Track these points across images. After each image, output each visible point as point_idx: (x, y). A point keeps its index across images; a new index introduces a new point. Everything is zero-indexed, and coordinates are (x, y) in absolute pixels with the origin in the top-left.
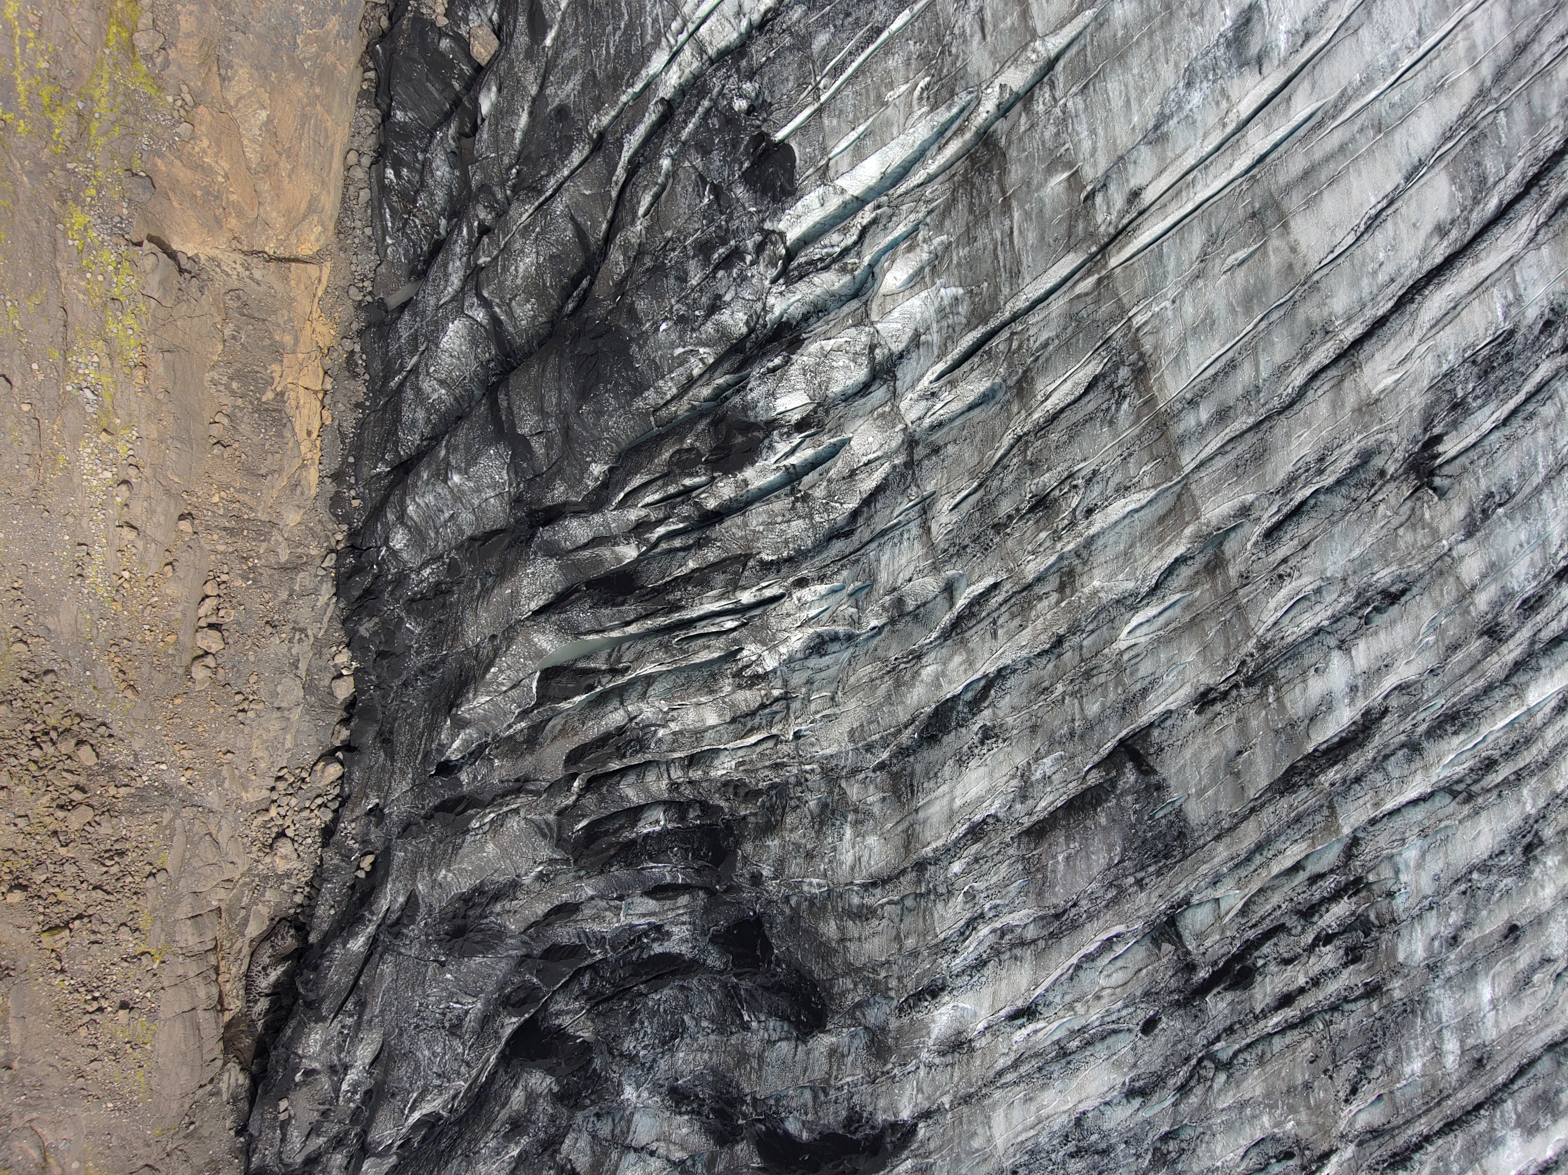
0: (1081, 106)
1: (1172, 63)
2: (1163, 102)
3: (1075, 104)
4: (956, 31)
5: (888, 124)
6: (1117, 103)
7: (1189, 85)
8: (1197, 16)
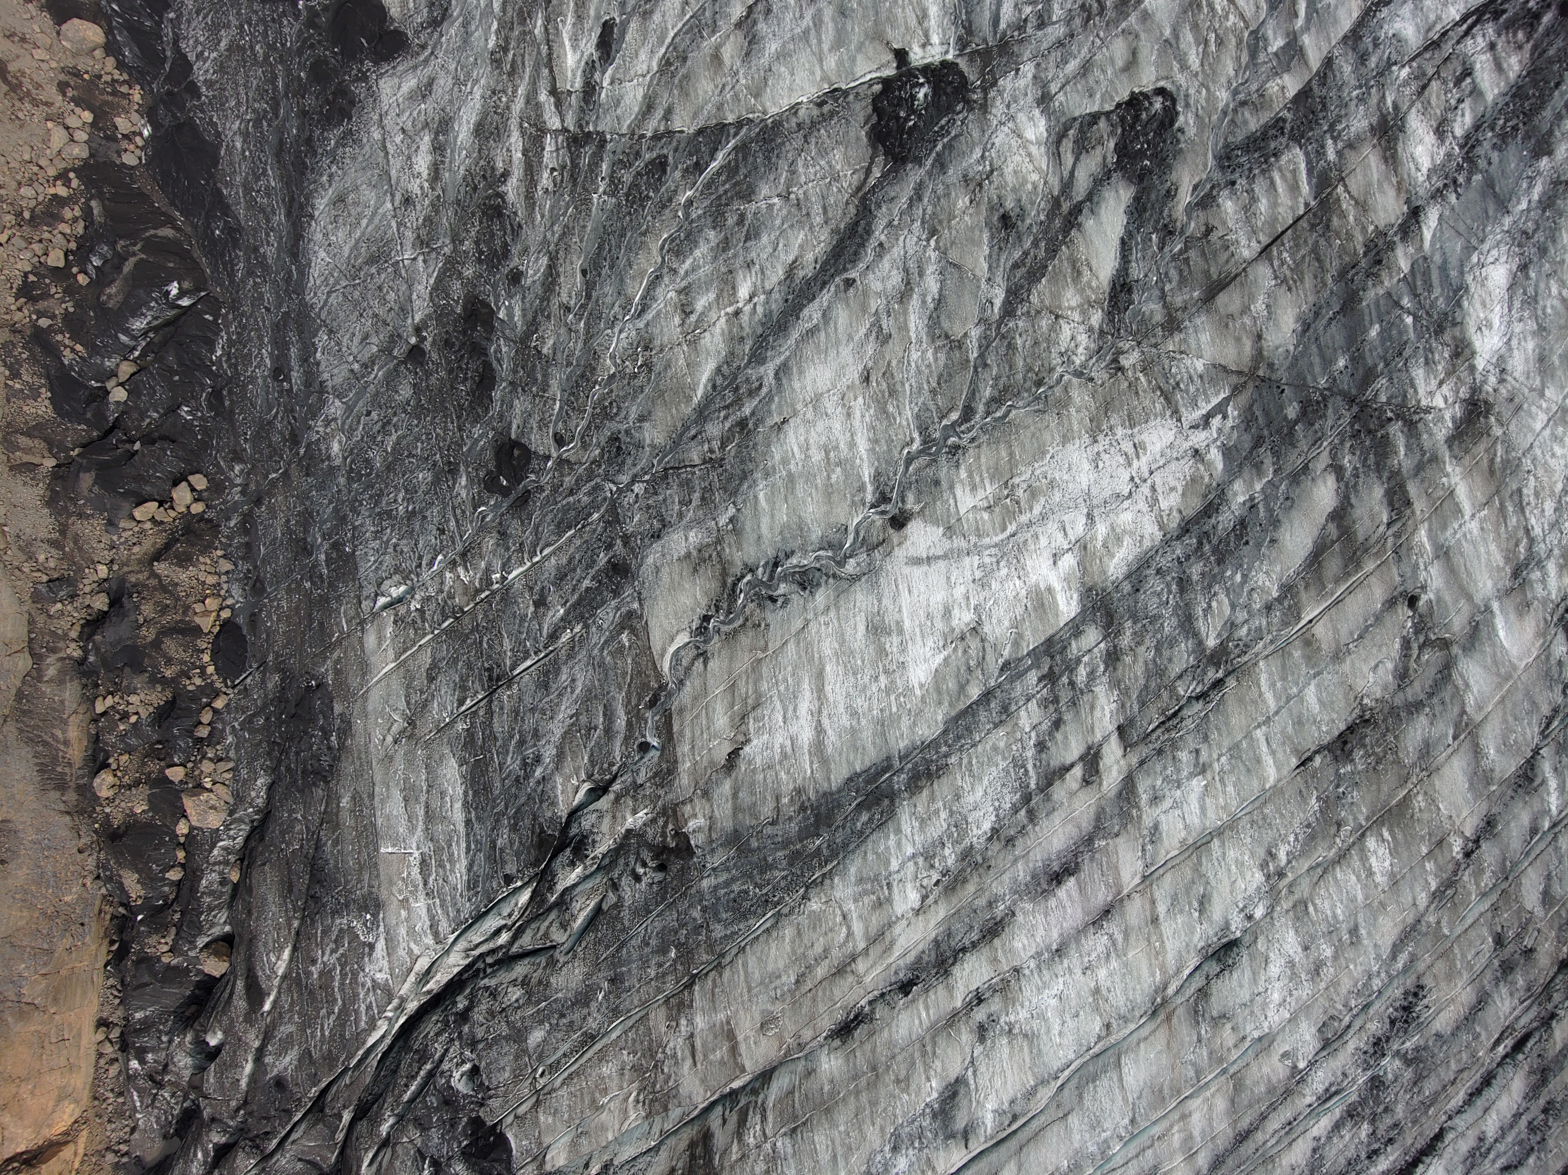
0: (790, 1150)
1: (877, 1127)
2: (869, 1161)
3: (783, 1145)
4: (668, 1051)
5: (603, 1128)
6: (824, 1157)
7: (895, 1149)
8: (903, 1083)
